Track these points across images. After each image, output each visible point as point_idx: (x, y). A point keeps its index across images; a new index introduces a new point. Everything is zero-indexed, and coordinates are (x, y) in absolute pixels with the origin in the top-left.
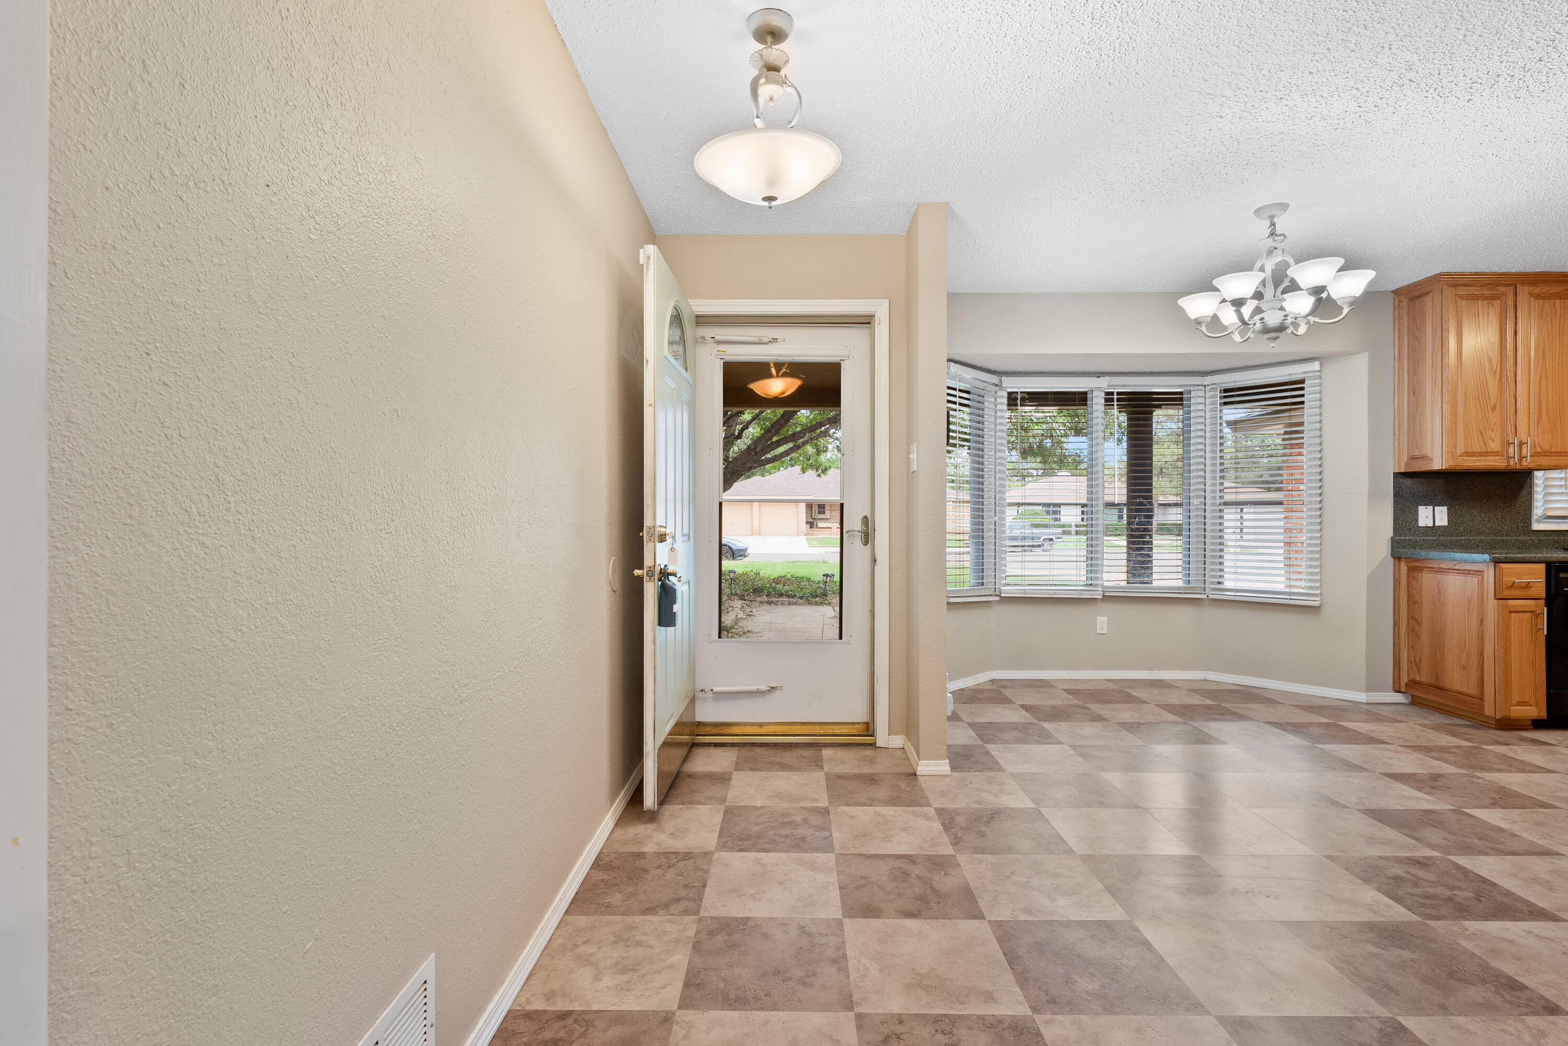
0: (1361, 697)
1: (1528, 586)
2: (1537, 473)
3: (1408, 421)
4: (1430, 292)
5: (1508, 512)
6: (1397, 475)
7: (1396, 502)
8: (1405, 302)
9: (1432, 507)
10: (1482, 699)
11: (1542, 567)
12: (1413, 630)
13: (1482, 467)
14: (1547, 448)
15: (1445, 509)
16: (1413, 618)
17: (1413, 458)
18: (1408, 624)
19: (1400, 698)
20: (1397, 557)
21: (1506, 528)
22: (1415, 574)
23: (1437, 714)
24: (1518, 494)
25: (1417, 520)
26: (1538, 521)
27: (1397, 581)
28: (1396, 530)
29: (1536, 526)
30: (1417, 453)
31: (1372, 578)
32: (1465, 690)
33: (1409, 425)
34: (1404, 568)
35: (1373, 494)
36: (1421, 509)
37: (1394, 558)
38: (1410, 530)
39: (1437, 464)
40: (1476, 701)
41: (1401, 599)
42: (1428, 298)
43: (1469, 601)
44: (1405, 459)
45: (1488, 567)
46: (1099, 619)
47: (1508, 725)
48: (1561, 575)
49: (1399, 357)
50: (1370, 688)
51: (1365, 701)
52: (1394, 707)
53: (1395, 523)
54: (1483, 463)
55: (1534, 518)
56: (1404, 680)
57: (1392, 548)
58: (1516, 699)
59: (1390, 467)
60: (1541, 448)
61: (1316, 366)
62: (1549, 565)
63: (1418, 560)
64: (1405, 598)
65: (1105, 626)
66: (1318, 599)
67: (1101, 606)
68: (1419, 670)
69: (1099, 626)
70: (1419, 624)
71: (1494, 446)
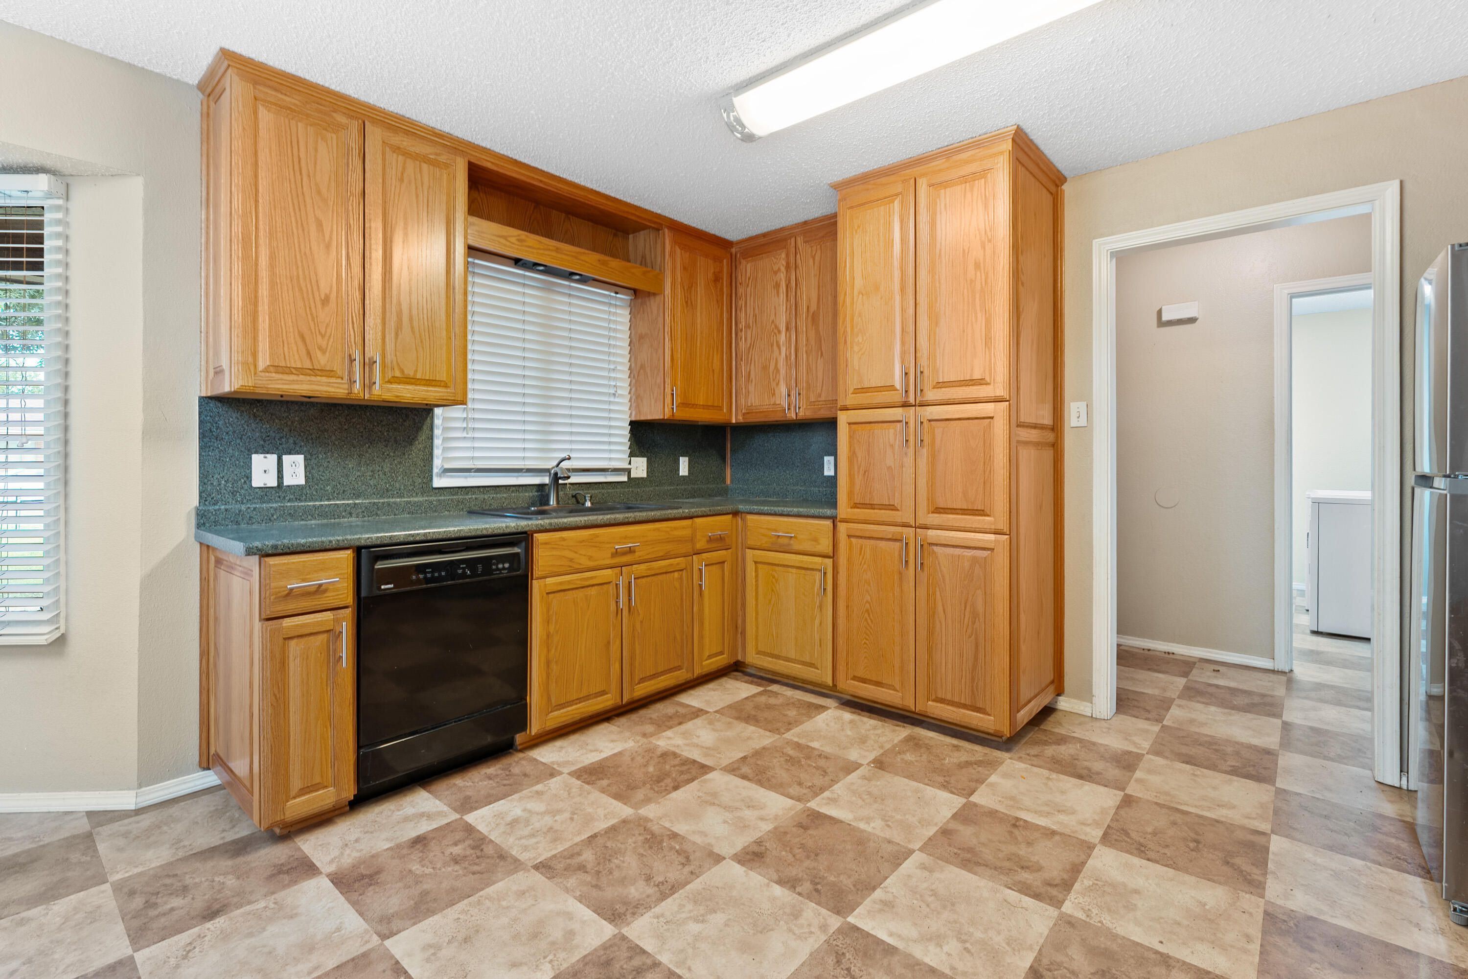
0: (126, 800)
1: (316, 590)
5: (400, 463)
6: (201, 399)
7: (204, 447)
8: (212, 106)
9: (275, 457)
10: (252, 794)
11: (348, 555)
13: (308, 394)
14: (409, 372)
15: (299, 458)
17: (216, 373)
21: (398, 485)
22: (217, 570)
24: (415, 439)
25: (249, 478)
26: (440, 475)
27: (203, 580)
28: (204, 496)
29: (438, 482)
30: (217, 364)
32: (243, 776)
34: (212, 560)
35: (157, 433)
36: (255, 458)
37: (198, 542)
38: (234, 493)
40: (249, 796)
43: (245, 622)
44: (211, 375)
45: (255, 565)
48: (381, 565)
54: (305, 387)
55: (435, 470)
56: (212, 748)
57: (197, 527)
59: (200, 385)
60: (402, 371)
62: (358, 550)
71: (326, 360)
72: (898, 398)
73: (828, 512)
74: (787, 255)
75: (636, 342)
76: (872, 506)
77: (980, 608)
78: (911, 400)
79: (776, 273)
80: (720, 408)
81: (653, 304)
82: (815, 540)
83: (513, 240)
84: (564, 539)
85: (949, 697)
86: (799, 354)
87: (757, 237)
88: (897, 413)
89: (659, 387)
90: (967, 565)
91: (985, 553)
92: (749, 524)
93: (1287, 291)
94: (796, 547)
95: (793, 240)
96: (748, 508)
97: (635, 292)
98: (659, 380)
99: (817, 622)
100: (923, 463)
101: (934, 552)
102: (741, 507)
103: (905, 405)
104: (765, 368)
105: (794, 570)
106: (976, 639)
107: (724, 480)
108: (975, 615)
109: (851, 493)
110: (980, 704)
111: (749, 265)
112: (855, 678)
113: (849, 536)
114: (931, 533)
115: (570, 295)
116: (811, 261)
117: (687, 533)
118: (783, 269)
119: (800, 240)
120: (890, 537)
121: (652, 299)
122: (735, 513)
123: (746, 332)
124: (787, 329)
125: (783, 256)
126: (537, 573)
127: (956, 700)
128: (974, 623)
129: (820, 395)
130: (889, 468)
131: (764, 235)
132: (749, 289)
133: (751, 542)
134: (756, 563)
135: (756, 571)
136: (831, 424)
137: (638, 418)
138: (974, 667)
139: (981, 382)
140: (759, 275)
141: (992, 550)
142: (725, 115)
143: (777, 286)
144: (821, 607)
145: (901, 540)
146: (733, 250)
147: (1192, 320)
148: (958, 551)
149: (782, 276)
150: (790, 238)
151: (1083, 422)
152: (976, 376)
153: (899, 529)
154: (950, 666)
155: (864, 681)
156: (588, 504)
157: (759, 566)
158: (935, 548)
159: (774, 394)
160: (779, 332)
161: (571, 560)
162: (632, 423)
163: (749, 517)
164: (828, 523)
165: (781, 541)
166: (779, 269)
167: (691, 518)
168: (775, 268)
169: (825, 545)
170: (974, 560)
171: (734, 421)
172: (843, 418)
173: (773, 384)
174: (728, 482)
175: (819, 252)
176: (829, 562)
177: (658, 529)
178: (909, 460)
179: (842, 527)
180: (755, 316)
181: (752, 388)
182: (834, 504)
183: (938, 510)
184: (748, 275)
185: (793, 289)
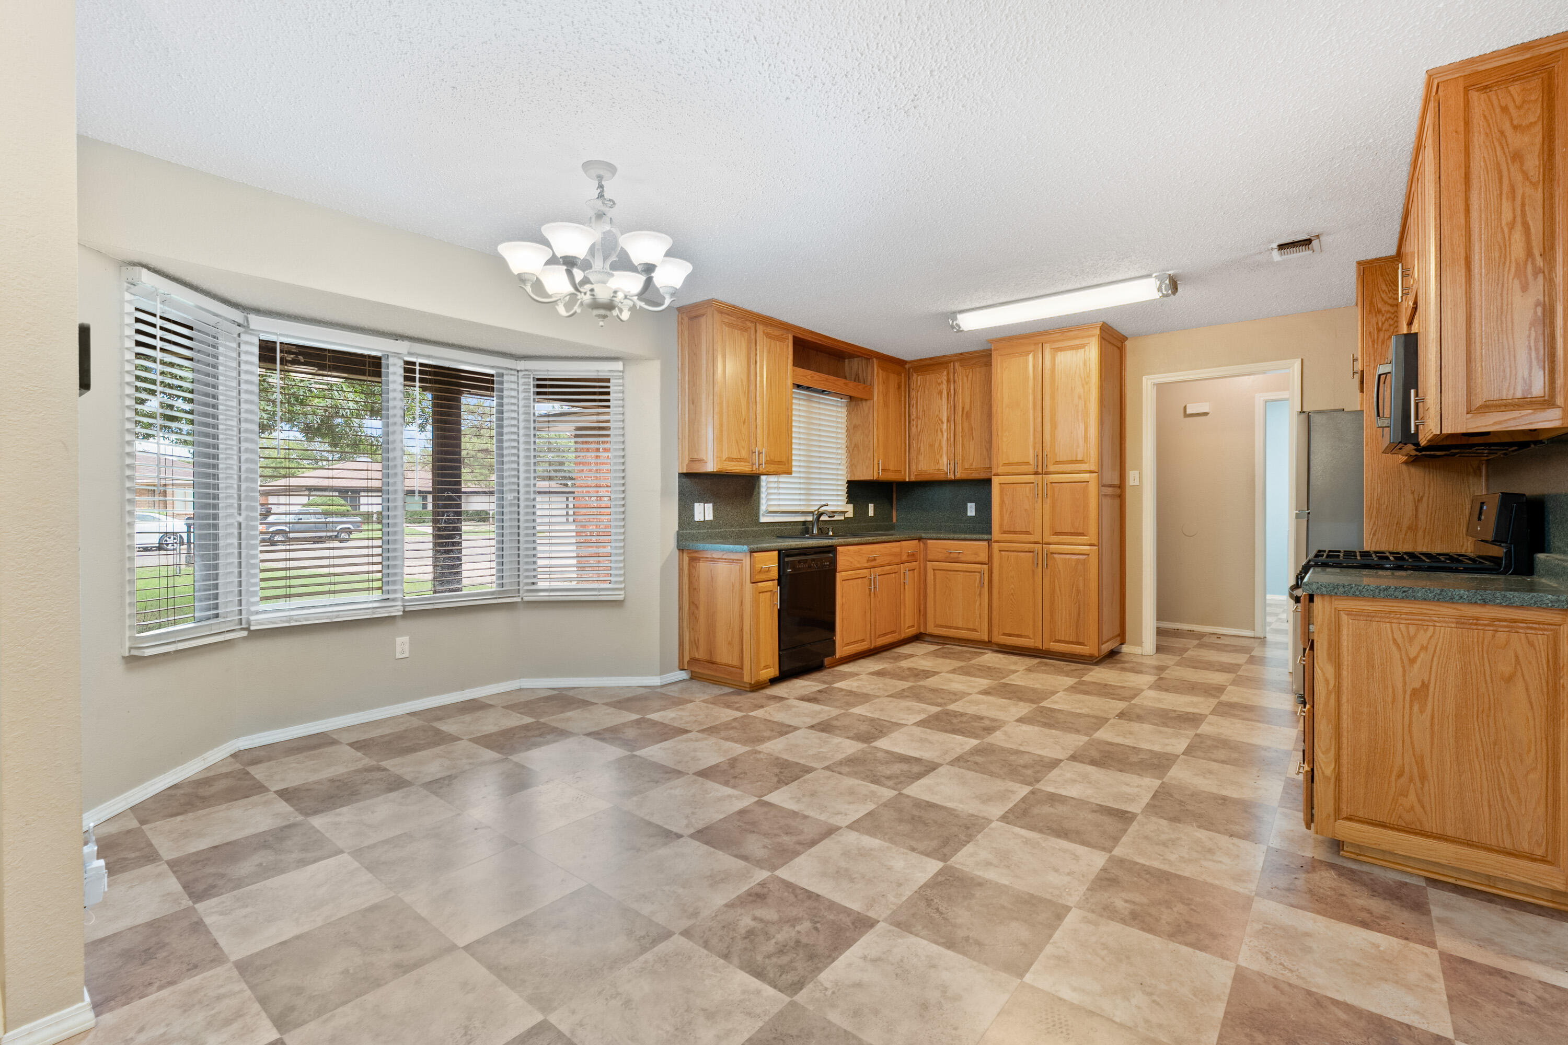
0: (656, 681)
1: (769, 570)
2: (763, 478)
3: (689, 427)
4: (704, 315)
5: (746, 509)
6: (681, 475)
7: (680, 500)
8: (686, 319)
9: (703, 504)
10: (742, 669)
11: (776, 553)
12: (693, 613)
13: (738, 471)
14: (772, 458)
15: (710, 505)
16: (693, 603)
17: (692, 461)
18: (689, 608)
19: (683, 675)
20: (681, 549)
22: (694, 564)
23: (711, 686)
24: (753, 494)
25: (694, 516)
26: (763, 515)
27: (681, 570)
28: (680, 525)
29: (763, 519)
30: (695, 456)
31: (664, 569)
32: (730, 663)
33: (689, 431)
34: (686, 559)
35: (664, 492)
36: (696, 505)
37: (679, 550)
38: (689, 524)
39: (710, 467)
40: (738, 670)
41: (684, 587)
42: (703, 319)
43: (733, 586)
44: (687, 461)
45: (746, 556)
46: (399, 640)
47: (758, 687)
48: (786, 559)
49: (682, 368)
50: (663, 671)
51: (659, 684)
52: (680, 685)
53: (679, 519)
54: (738, 468)
55: (761, 512)
56: (687, 659)
57: (678, 541)
58: (763, 664)
59: (678, 467)
60: (770, 457)
61: (619, 366)
62: (779, 551)
63: (696, 551)
64: (687, 587)
65: (407, 647)
66: (622, 592)
67: (401, 624)
68: (697, 648)
69: (398, 649)
70: (697, 608)
71: (744, 454)
72: (1031, 469)
73: (986, 537)
74: (948, 374)
75: (852, 430)
76: (1015, 532)
77: (1081, 588)
78: (1040, 470)
79: (939, 384)
80: (900, 472)
81: (866, 406)
82: (976, 554)
83: (809, 377)
84: (848, 551)
85: (1063, 639)
86: (957, 438)
87: (926, 359)
88: (1031, 478)
89: (870, 459)
90: (1074, 564)
91: (1084, 557)
92: (929, 545)
93: (1262, 399)
94: (963, 558)
95: (952, 364)
96: (928, 536)
97: (851, 398)
98: (870, 454)
99: (978, 603)
100: (1047, 507)
101: (1054, 558)
102: (923, 535)
103: (1036, 473)
104: (931, 446)
105: (961, 573)
106: (1079, 605)
107: (892, 521)
108: (1078, 591)
109: (1001, 525)
110: (1081, 641)
111: (919, 378)
112: (1004, 634)
113: (1000, 551)
114: (1051, 546)
115: (819, 403)
116: (965, 378)
117: (898, 550)
118: (945, 382)
119: (957, 365)
120: (1027, 550)
121: (864, 403)
122: (920, 539)
123: (917, 422)
124: (948, 421)
125: (945, 373)
126: (839, 569)
127: (1067, 639)
128: (1078, 596)
129: (972, 464)
130: (1026, 510)
131: (931, 359)
132: (919, 393)
133: (930, 557)
134: (934, 570)
135: (934, 575)
136: (987, 482)
137: (853, 479)
138: (1078, 620)
139: (1082, 462)
140: (927, 384)
141: (1088, 555)
142: (951, 322)
143: (940, 393)
144: (980, 595)
145: (1033, 552)
146: (907, 366)
147: (1206, 414)
148: (1068, 556)
149: (944, 386)
150: (950, 362)
151: (1137, 483)
152: (1079, 458)
153: (1032, 545)
154: (1063, 621)
155: (1010, 635)
156: (831, 533)
157: (936, 572)
158: (1055, 556)
159: (938, 463)
160: (942, 423)
161: (851, 562)
162: (848, 482)
163: (929, 541)
164: (985, 543)
165: (952, 555)
166: (942, 382)
167: (899, 541)
168: (939, 381)
169: (983, 557)
170: (1078, 561)
171: (907, 480)
172: (996, 481)
173: (938, 457)
174: (895, 520)
175: (971, 374)
176: (986, 567)
177: (885, 547)
178: (1038, 506)
179: (995, 546)
180: (924, 411)
181: (921, 458)
182: (990, 533)
183: (1057, 534)
184: (919, 384)
185: (952, 397)
